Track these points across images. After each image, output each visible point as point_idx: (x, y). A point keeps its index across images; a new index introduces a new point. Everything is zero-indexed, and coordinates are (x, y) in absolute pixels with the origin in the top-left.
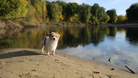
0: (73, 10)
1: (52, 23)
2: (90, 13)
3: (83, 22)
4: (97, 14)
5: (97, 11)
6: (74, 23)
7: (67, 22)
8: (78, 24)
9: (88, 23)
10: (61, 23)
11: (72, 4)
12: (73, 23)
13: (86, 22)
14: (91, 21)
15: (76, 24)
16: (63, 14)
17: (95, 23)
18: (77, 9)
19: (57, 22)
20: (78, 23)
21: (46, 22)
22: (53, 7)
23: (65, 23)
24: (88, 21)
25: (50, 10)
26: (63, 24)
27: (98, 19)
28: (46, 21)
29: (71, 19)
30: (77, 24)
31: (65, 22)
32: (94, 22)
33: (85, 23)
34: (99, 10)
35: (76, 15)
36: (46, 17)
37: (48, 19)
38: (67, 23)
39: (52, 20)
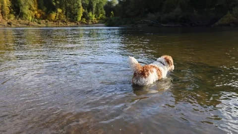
0: (54, 4)
1: (19, 22)
2: (82, 7)
3: (71, 21)
4: (94, 9)
5: (95, 5)
6: (58, 22)
7: (47, 20)
8: (64, 23)
9: (80, 22)
10: (36, 21)
12: (56, 22)
13: (77, 20)
14: (84, 19)
15: (60, 23)
16: (39, 8)
17: (92, 22)
19: (29, 20)
20: (63, 21)
21: (9, 21)
23: (41, 22)
24: (79, 19)
25: (18, 3)
26: (39, 23)
27: (95, 17)
28: (9, 18)
29: (54, 15)
30: (62, 24)
31: (44, 21)
32: (90, 21)
33: (75, 23)
34: (97, 4)
35: (60, 10)
36: (11, 13)
37: (12, 17)
38: (46, 22)
39: (20, 17)
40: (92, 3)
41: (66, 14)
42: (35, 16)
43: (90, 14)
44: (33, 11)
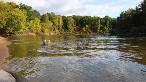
0: (85, 22)
1: (66, 33)
2: (100, 24)
3: (94, 32)
4: (108, 25)
5: (108, 22)
9: (99, 32)
10: (74, 32)
11: (84, 17)
12: (85, 32)
13: (97, 31)
14: (102, 31)
15: (87, 33)
16: (77, 25)
18: (88, 21)
19: (71, 32)
20: (89, 32)
21: (61, 32)
22: (68, 20)
24: (99, 30)
25: (66, 23)
26: (76, 33)
27: (108, 29)
29: (84, 29)
31: (79, 32)
32: (105, 31)
33: (96, 33)
34: (110, 22)
35: (87, 26)
36: (63, 28)
37: (63, 30)
39: (67, 30)
40: (106, 21)
41: (91, 28)
42: (74, 29)
43: (105, 27)
44: (74, 27)
